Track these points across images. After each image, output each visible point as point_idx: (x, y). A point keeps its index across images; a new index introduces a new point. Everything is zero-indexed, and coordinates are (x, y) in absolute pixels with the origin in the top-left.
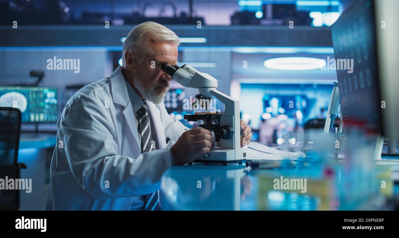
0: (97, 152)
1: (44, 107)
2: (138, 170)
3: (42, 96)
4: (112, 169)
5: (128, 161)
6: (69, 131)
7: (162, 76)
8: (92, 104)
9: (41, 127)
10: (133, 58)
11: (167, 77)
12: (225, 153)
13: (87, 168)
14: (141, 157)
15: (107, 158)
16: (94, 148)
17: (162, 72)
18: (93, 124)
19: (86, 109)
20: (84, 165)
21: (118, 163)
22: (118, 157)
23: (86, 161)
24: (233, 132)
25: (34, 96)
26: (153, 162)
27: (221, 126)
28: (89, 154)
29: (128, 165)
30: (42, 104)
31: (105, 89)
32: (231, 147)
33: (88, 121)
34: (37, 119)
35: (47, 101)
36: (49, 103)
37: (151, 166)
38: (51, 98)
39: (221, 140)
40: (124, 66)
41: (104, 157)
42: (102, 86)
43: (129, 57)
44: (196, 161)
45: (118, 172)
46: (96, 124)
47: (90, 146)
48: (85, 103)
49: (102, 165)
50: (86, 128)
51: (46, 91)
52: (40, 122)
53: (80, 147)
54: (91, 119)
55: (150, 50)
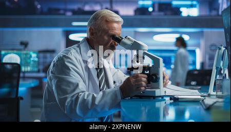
0: (74, 90)
1: (30, 63)
2: (100, 101)
3: (29, 56)
4: (84, 100)
5: (93, 95)
6: (56, 77)
7: (112, 43)
8: (70, 60)
9: (27, 75)
10: (94, 31)
11: (115, 44)
12: (155, 91)
13: (68, 100)
14: (101, 93)
15: (80, 94)
16: (72, 88)
17: (112, 41)
18: (71, 72)
19: (66, 63)
20: (66, 98)
21: (87, 97)
22: (87, 93)
23: (67, 96)
24: (159, 78)
25: (25, 56)
26: (109, 96)
27: (151, 74)
28: (69, 92)
29: (94, 98)
30: (29, 61)
31: (77, 51)
32: (158, 88)
33: (68, 71)
34: (26, 70)
35: (32, 59)
36: (33, 61)
37: (108, 99)
38: (34, 57)
39: (151, 83)
40: (88, 37)
41: (78, 93)
42: (75, 49)
43: (92, 31)
44: (135, 96)
45: (88, 103)
46: (73, 73)
47: (69, 87)
48: (65, 59)
49: (77, 98)
50: (67, 75)
51: (31, 53)
52: (28, 72)
53: (64, 87)
54: (70, 70)
55: (105, 27)
